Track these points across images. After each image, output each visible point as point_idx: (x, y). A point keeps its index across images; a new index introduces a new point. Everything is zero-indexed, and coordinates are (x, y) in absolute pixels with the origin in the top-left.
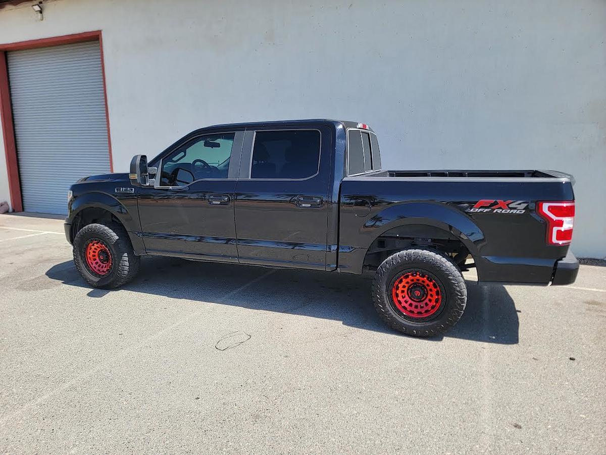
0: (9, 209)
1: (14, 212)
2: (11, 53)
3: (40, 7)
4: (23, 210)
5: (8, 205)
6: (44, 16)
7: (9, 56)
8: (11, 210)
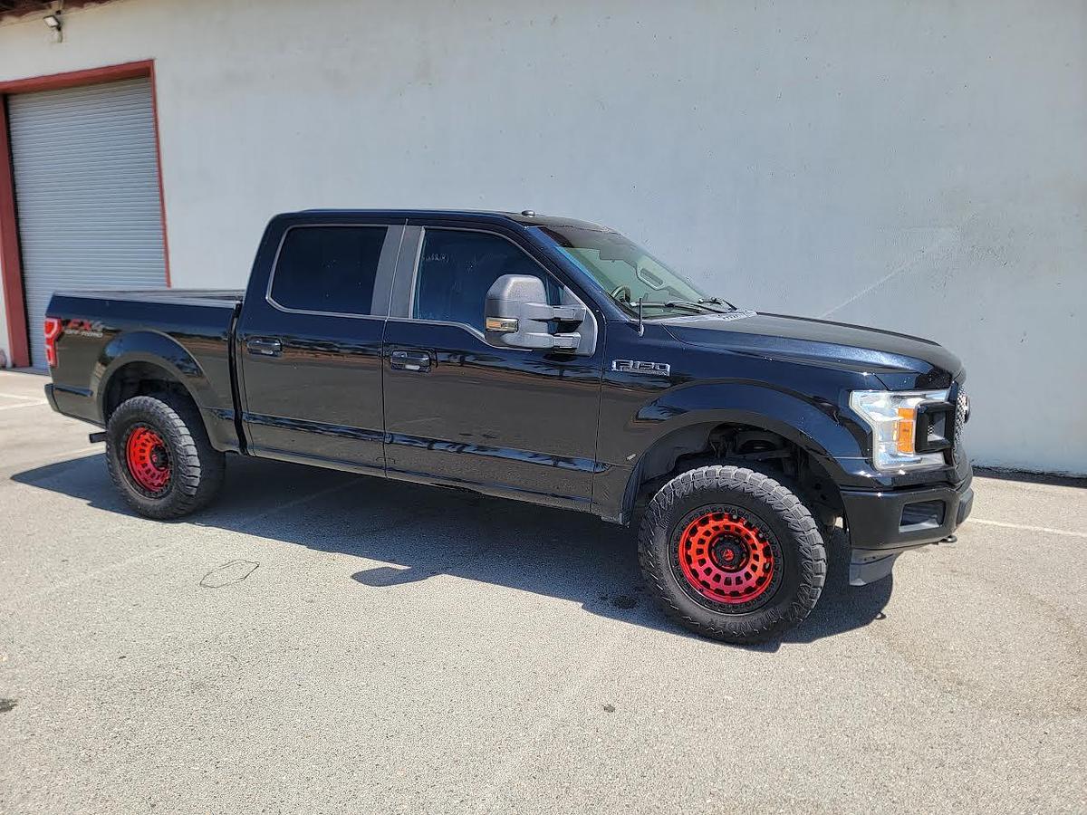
0: (6, 362)
1: (15, 367)
2: (14, 97)
3: (57, 20)
4: (31, 364)
5: (4, 356)
6: (64, 36)
7: (10, 102)
8: (9, 364)
